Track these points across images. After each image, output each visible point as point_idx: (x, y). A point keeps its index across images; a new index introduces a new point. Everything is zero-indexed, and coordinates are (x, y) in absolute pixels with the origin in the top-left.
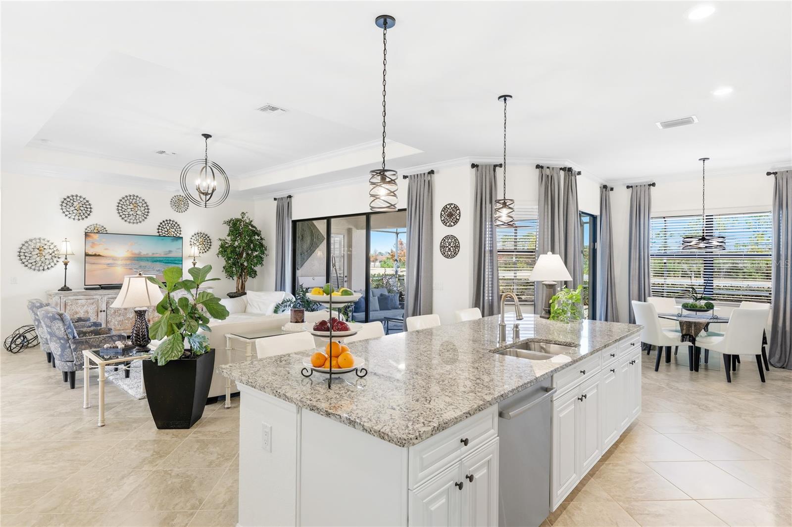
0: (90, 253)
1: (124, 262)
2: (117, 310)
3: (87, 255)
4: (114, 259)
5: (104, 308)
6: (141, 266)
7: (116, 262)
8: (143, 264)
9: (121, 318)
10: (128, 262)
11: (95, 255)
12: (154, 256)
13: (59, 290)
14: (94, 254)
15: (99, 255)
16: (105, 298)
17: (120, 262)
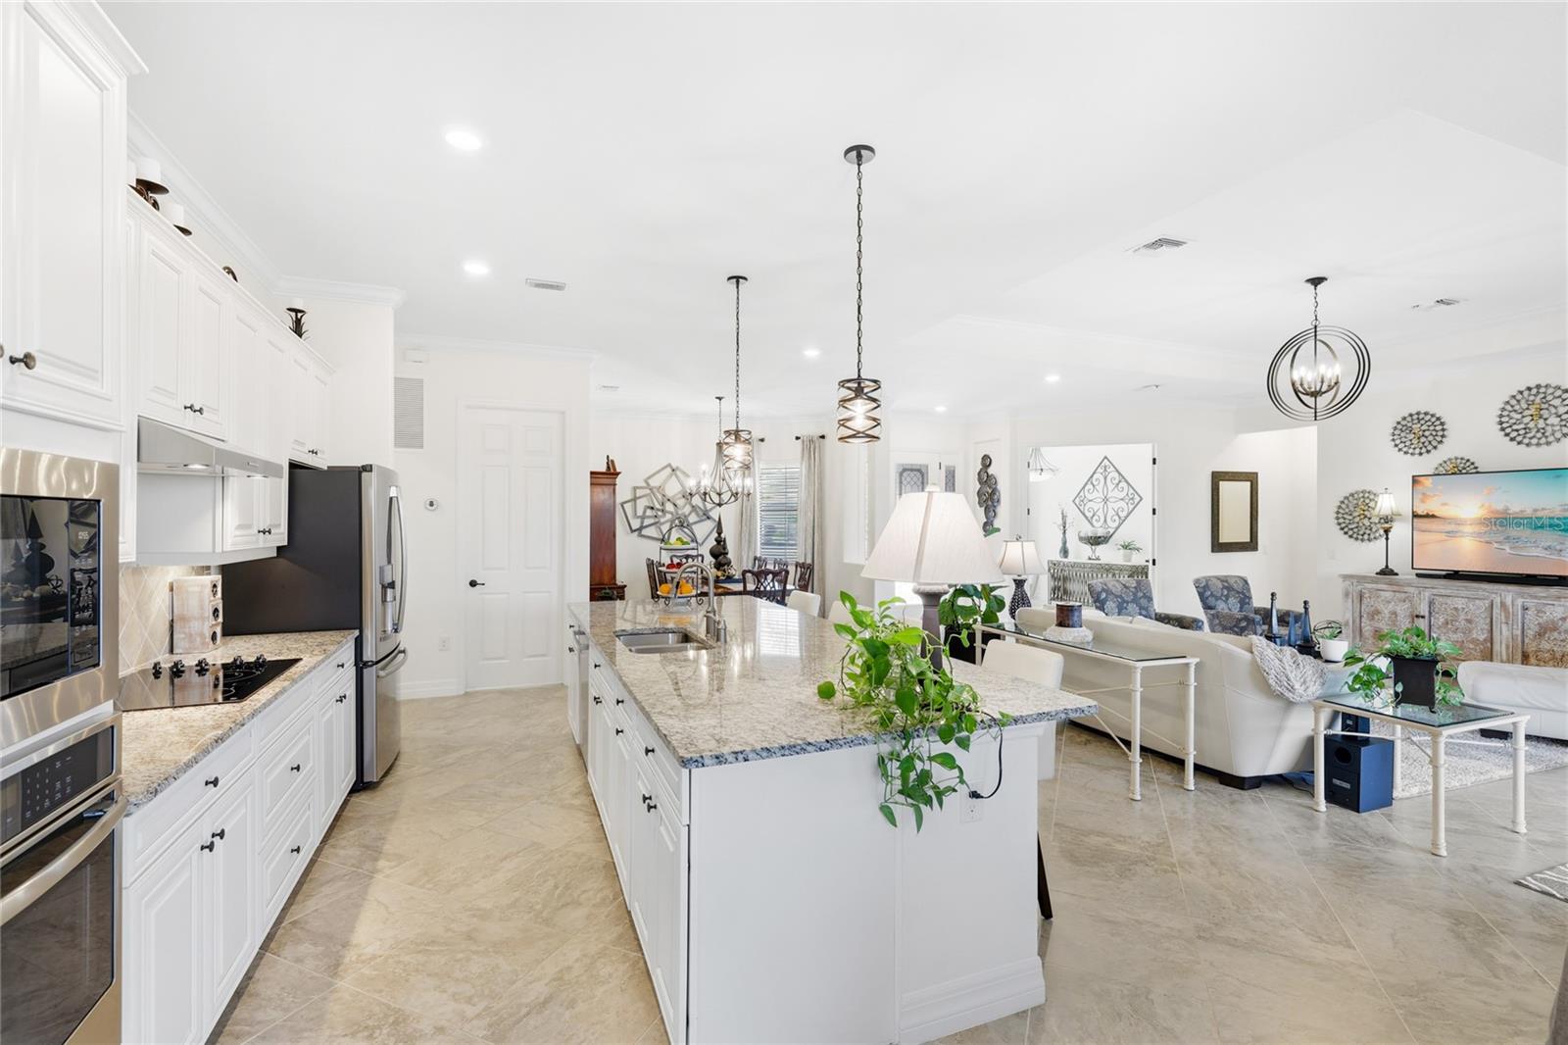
0: (1420, 513)
1: (1476, 529)
2: (1452, 621)
3: (1415, 516)
4: (1458, 522)
5: (1424, 610)
6: (1508, 538)
7: (1461, 528)
8: (1514, 532)
9: (1459, 636)
10: (1484, 529)
11: (1427, 516)
12: (1539, 514)
13: (1377, 574)
14: (1424, 513)
15: (1433, 516)
16: (1427, 594)
17: (1468, 529)
